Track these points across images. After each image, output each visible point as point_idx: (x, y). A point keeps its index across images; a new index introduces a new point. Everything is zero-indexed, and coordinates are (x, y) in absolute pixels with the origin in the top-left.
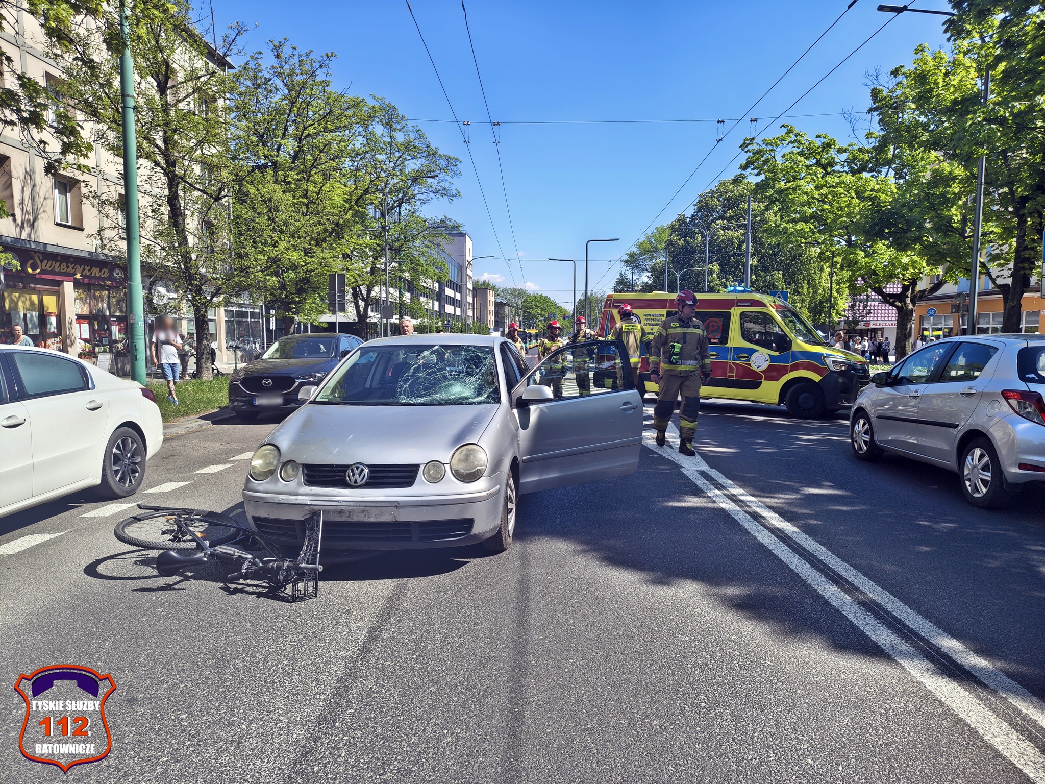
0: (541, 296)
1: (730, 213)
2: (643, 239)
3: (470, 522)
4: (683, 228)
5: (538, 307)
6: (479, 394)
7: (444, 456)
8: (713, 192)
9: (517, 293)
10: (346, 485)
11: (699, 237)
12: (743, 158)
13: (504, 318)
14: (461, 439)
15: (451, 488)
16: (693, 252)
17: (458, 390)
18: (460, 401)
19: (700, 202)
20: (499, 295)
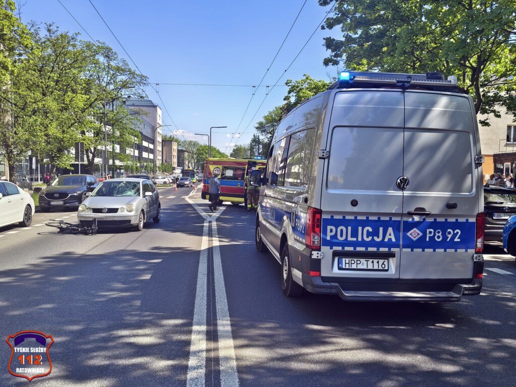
2: (267, 114)
3: (130, 221)
6: (135, 194)
7: (125, 207)
9: (192, 144)
10: (102, 213)
12: (288, 88)
13: (183, 160)
14: (129, 204)
15: (126, 213)
17: (129, 193)
18: (130, 196)
20: (180, 145)
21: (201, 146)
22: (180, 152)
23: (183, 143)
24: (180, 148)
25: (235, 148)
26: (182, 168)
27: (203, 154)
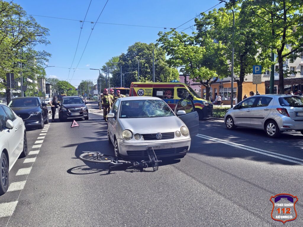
0: (65, 81)
1: (140, 54)
2: (108, 61)
4: (123, 58)
5: (64, 86)
8: (133, 46)
9: (54, 80)
10: (156, 139)
11: (130, 62)
13: (49, 90)
16: (128, 67)
19: (129, 49)
20: (47, 81)
21: (60, 82)
22: (47, 85)
23: (48, 79)
24: (47, 83)
25: (82, 82)
26: (49, 94)
27: (62, 86)
